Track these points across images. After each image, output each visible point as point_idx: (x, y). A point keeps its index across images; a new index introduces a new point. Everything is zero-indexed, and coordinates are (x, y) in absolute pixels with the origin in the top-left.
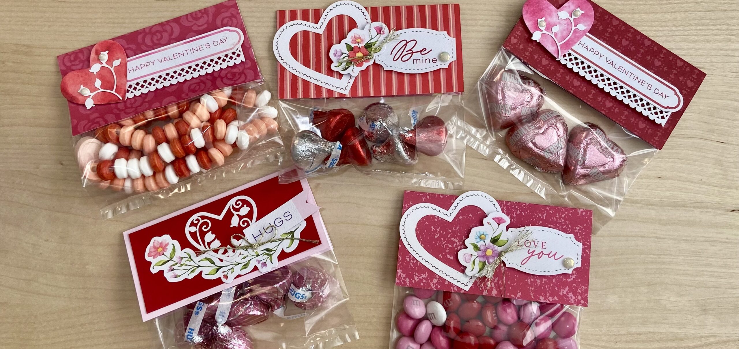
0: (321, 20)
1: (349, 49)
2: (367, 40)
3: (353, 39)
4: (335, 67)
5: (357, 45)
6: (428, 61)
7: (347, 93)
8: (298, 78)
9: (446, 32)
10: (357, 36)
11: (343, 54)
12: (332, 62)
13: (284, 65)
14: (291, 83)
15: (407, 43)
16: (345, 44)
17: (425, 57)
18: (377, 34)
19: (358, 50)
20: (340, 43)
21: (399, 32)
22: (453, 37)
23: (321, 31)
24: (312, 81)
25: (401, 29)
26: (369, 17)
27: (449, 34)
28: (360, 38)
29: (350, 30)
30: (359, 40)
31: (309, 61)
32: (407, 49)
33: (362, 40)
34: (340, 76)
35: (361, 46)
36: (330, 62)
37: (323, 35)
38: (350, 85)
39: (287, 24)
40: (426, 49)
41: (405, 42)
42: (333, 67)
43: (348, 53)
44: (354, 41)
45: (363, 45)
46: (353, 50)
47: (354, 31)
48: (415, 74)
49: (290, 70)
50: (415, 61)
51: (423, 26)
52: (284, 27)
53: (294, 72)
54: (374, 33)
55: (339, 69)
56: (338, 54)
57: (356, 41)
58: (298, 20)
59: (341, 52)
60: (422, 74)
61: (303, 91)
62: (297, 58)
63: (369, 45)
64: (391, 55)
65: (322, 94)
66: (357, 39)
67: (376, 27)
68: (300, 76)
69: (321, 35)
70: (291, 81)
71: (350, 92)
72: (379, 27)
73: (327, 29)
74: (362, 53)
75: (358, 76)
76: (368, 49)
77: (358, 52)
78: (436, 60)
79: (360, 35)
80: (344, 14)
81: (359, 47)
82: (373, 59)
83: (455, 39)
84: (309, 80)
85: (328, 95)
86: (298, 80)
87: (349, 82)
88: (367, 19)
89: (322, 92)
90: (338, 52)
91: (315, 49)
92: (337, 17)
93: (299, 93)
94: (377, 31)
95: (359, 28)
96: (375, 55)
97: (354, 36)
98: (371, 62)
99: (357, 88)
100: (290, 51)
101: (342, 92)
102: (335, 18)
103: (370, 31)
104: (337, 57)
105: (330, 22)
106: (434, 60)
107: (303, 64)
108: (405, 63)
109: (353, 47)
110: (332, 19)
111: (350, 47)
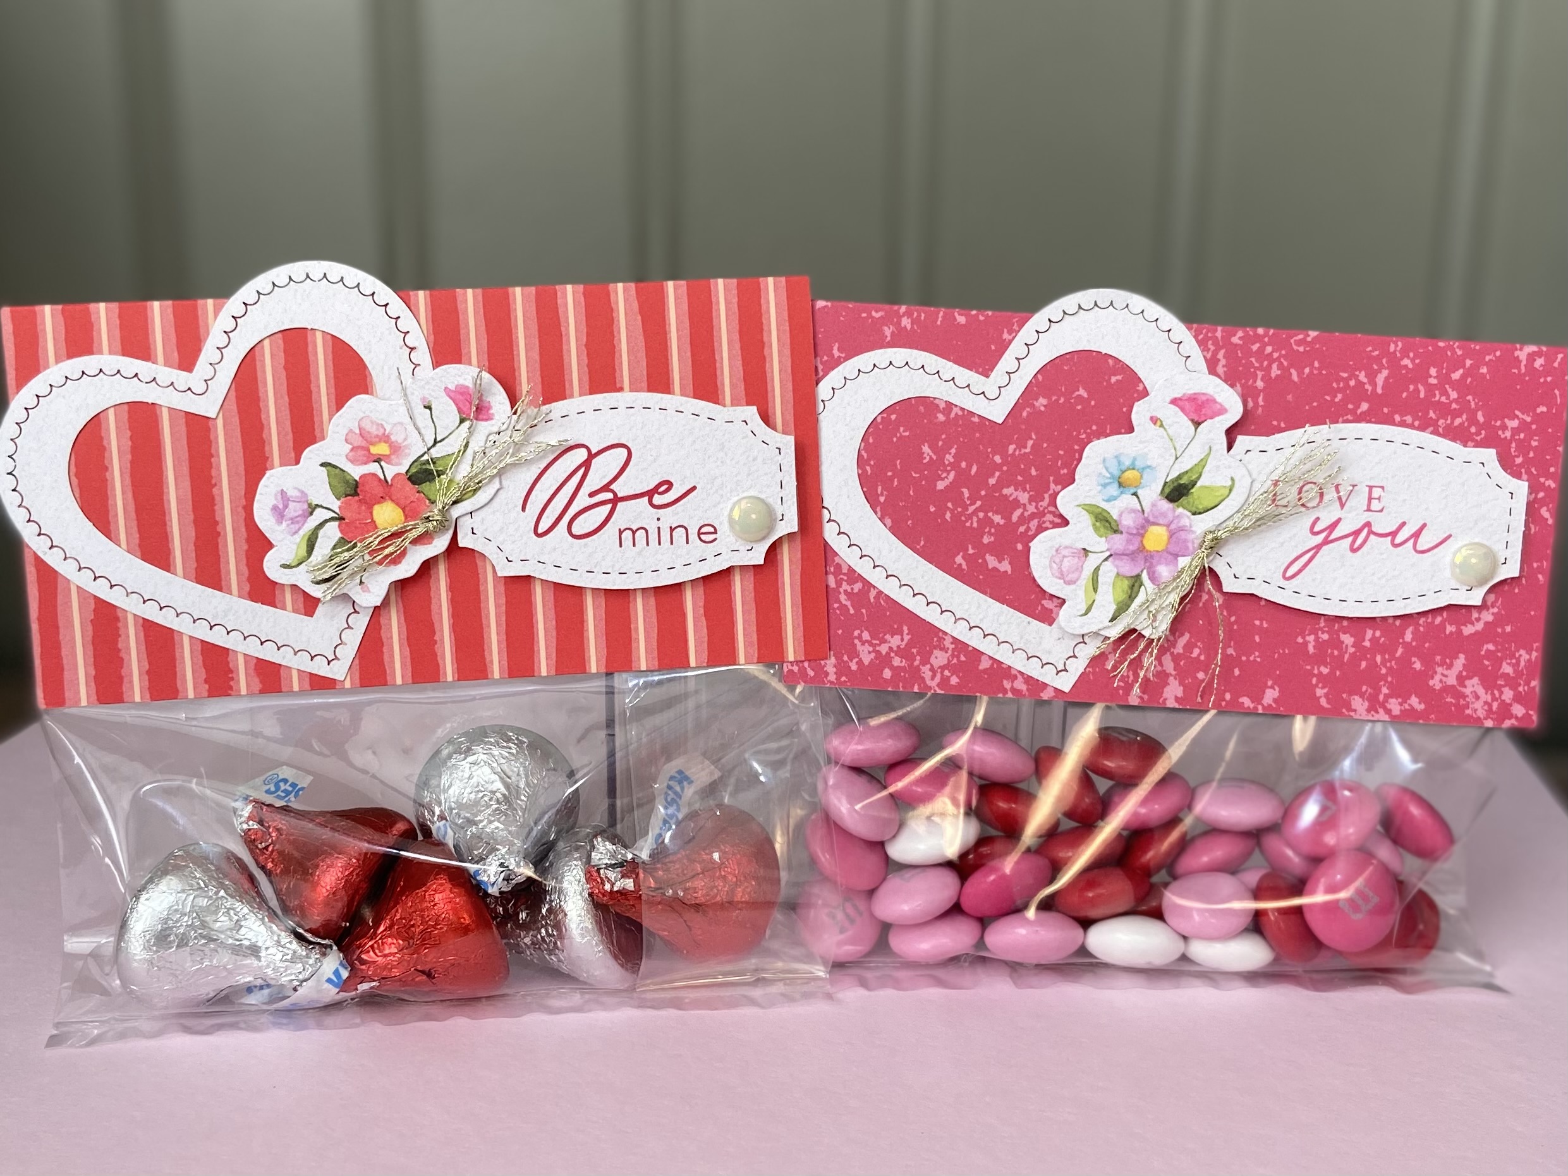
0: (208, 353)
1: (341, 489)
2: (415, 449)
3: (359, 442)
4: (284, 566)
5: (374, 468)
6: (679, 534)
7: (339, 671)
8: (120, 614)
9: (754, 409)
10: (374, 430)
11: (312, 508)
12: (269, 545)
13: (53, 559)
14: (89, 638)
15: (591, 456)
16: (322, 465)
17: (669, 517)
18: (462, 421)
19: (379, 491)
20: (297, 462)
21: (558, 408)
22: (784, 432)
23: (209, 407)
24: (182, 626)
25: (563, 397)
26: (418, 338)
27: (766, 418)
28: (385, 438)
29: (340, 402)
30: (381, 449)
32: (590, 484)
33: (396, 449)
34: (309, 605)
35: (391, 471)
36: (258, 544)
37: (220, 423)
38: (354, 638)
39: (54, 373)
40: (670, 485)
41: (581, 455)
42: (272, 566)
43: (335, 504)
44: (362, 450)
45: (403, 469)
46: (356, 494)
47: (357, 405)
48: (625, 593)
49: (83, 580)
50: (627, 535)
51: (658, 382)
52: (37, 384)
53: (101, 590)
54: (447, 413)
55: (302, 578)
56: (295, 509)
57: (369, 450)
58: (100, 352)
59: (303, 499)
60: (655, 588)
61: (148, 672)
62: (112, 528)
63: (424, 467)
64: (524, 509)
65: (232, 683)
66: (373, 444)
67: (457, 386)
68: (131, 606)
69: (211, 423)
70: (90, 628)
71: (356, 667)
72: (467, 387)
73: (236, 390)
74: (397, 504)
75: (386, 601)
76: (425, 487)
77: (379, 503)
78: (716, 532)
79: (383, 423)
80: (309, 327)
81: (382, 477)
82: (447, 530)
83: (790, 440)
84: (172, 622)
85: (261, 686)
86: (120, 625)
87: (349, 627)
88: (412, 349)
89: (232, 672)
90: (294, 501)
91: (187, 484)
92: (279, 338)
93: (131, 682)
94: (461, 405)
95: (379, 392)
96: (456, 512)
97: (360, 429)
98: (440, 544)
99: (382, 652)
100: (77, 495)
101: (320, 668)
102: (267, 343)
103: (429, 408)
104: (288, 525)
105: (249, 363)
106: (707, 533)
107: (139, 554)
108: (586, 545)
109: (357, 479)
110: (256, 348)
111: (344, 477)
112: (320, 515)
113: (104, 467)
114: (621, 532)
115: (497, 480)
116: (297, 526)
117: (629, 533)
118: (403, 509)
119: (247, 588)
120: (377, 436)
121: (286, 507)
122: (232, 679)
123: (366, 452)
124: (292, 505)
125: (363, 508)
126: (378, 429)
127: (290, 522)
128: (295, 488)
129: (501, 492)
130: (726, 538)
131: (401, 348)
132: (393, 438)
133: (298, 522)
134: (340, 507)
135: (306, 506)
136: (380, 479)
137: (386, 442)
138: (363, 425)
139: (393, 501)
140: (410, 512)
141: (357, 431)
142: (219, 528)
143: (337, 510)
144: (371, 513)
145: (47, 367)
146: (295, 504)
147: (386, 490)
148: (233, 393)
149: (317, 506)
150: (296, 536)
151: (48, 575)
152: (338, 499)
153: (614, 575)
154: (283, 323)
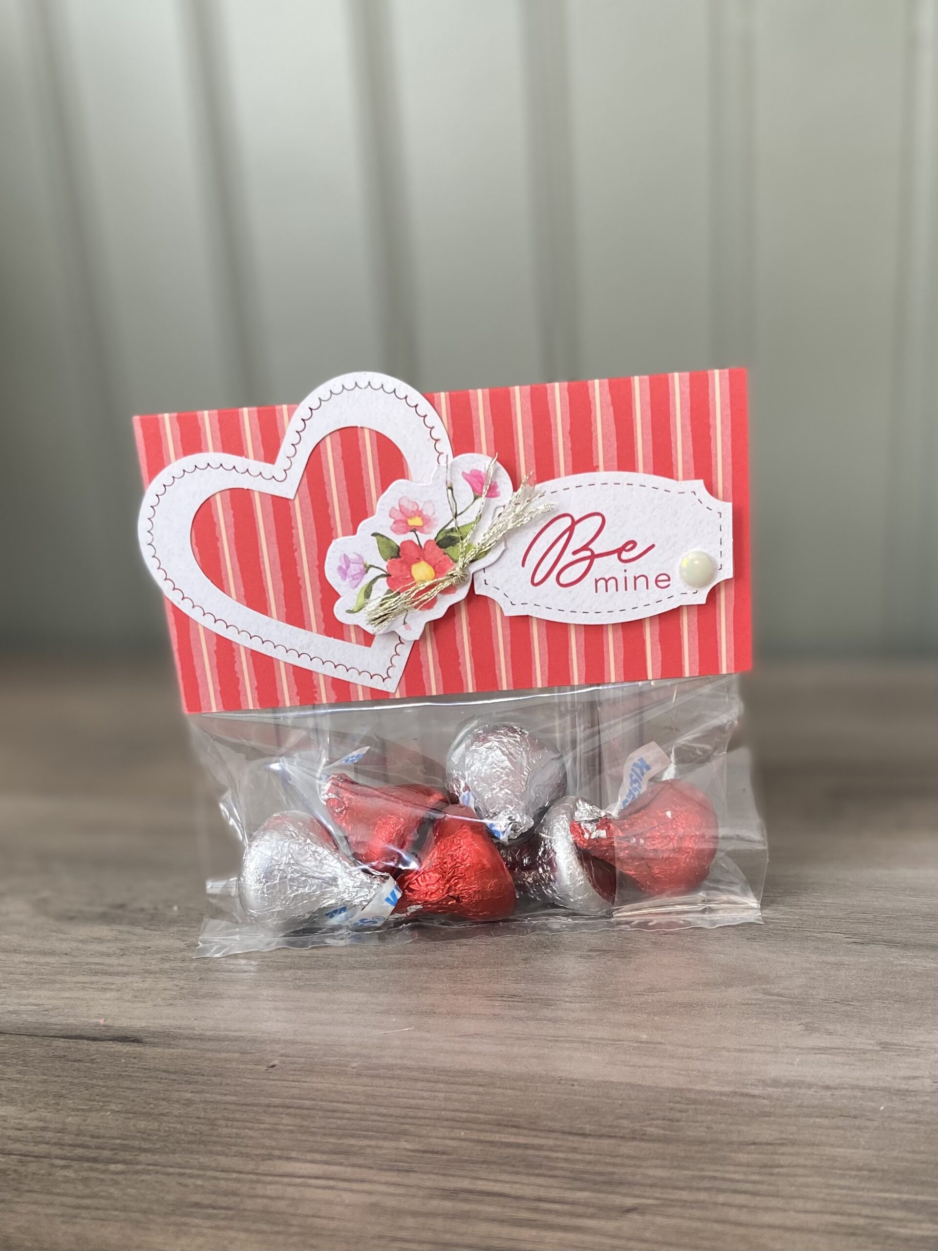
0: (285, 449)
1: (388, 552)
2: (441, 522)
3: (399, 516)
4: (349, 611)
5: (411, 536)
6: (641, 581)
7: (391, 686)
8: (234, 646)
9: (701, 482)
10: (410, 507)
11: (367, 568)
12: (337, 596)
13: (185, 607)
14: (215, 664)
15: (574, 523)
16: (373, 535)
17: (634, 569)
18: (476, 498)
19: (415, 554)
20: (355, 533)
21: (548, 485)
22: (723, 499)
23: (288, 489)
24: (278, 654)
25: (552, 476)
26: (441, 432)
27: (711, 489)
28: (419, 513)
29: (384, 486)
30: (416, 522)
31: (263, 591)
32: (573, 545)
33: (427, 521)
34: (368, 639)
35: (423, 538)
36: (329, 595)
37: (297, 502)
38: (401, 662)
39: (175, 467)
40: (634, 544)
41: (567, 522)
42: (340, 611)
43: (384, 565)
44: (402, 523)
45: (432, 537)
46: (398, 556)
47: (397, 487)
48: (599, 628)
49: (207, 622)
50: (602, 583)
51: (627, 463)
52: (164, 476)
53: (220, 630)
54: (464, 492)
55: (361, 620)
56: (354, 569)
57: (407, 523)
58: (207, 450)
59: (360, 561)
60: (622, 624)
61: (257, 688)
62: (224, 583)
63: (448, 535)
64: (523, 565)
65: (315, 696)
66: (410, 518)
67: (471, 471)
68: (242, 641)
69: (290, 503)
70: (215, 657)
71: (403, 682)
72: (480, 472)
73: (307, 479)
74: (429, 563)
75: (423, 636)
76: (450, 550)
77: (416, 563)
78: (669, 580)
79: (417, 502)
80: (359, 426)
81: (417, 543)
82: (467, 582)
83: (729, 506)
84: (271, 651)
85: (336, 697)
86: (235, 655)
87: (397, 654)
88: (437, 441)
89: (315, 688)
90: (353, 563)
91: (276, 550)
92: (338, 435)
93: (246, 695)
94: (475, 486)
95: (413, 477)
96: (473, 568)
98: (461, 594)
99: (421, 673)
100: (198, 559)
101: (377, 684)
102: (328, 440)
103: (451, 488)
104: (350, 581)
105: (316, 456)
106: (663, 580)
107: (245, 602)
108: (571, 591)
109: (399, 545)
110: (321, 444)
111: (389, 543)
112: (373, 573)
113: (215, 539)
114: (597, 581)
115: (503, 544)
116: (356, 582)
117: (604, 581)
118: (433, 567)
119: (323, 626)
120: (413, 512)
121: (348, 567)
122: (316, 692)
123: (405, 525)
124: (352, 566)
125: (404, 567)
126: (413, 507)
127: (351, 578)
128: (354, 553)
129: (506, 552)
130: (677, 583)
131: (428, 440)
132: (424, 513)
133: (357, 579)
134: (387, 567)
135: (362, 566)
136: (416, 545)
137: (419, 516)
138: (401, 504)
139: (425, 561)
140: (438, 570)
141: (398, 508)
142: (301, 583)
143: (385, 569)
144: (410, 571)
145: (169, 463)
146: (355, 565)
147: (420, 552)
148: (305, 481)
149: (371, 566)
150: (356, 589)
151: (183, 619)
152: (386, 560)
154: (340, 423)
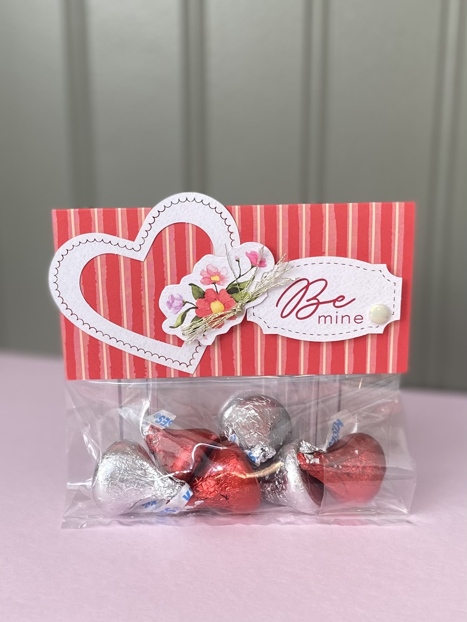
0: (142, 233)
1: (197, 295)
2: (231, 279)
3: (206, 275)
4: (171, 327)
5: (212, 286)
6: (346, 319)
7: (191, 370)
8: (100, 343)
9: (385, 265)
10: (213, 270)
11: (185, 303)
12: (164, 318)
13: (72, 319)
14: (87, 352)
15: (309, 284)
16: (190, 284)
17: (342, 312)
18: (252, 267)
19: (214, 296)
20: (178, 282)
21: (295, 262)
22: (397, 276)
23: (141, 256)
24: (126, 349)
25: (297, 257)
26: (234, 228)
27: (390, 269)
28: (218, 274)
29: (198, 258)
30: (216, 278)
31: (120, 312)
32: (308, 296)
33: (222, 278)
34: (180, 343)
35: (219, 288)
36: (160, 317)
37: (145, 263)
38: (198, 357)
39: (75, 240)
40: (343, 297)
41: (305, 283)
42: (165, 327)
44: (207, 279)
45: (225, 287)
46: (204, 297)
47: (206, 259)
48: (319, 343)
49: (85, 328)
51: (341, 252)
52: (67, 245)
53: (92, 333)
54: (246, 263)
55: (178, 332)
56: (177, 303)
57: (210, 279)
58: (95, 232)
59: (181, 299)
60: (332, 342)
61: (111, 367)
62: (98, 306)
63: (234, 287)
64: (277, 306)
65: (145, 373)
66: (213, 276)
67: (251, 252)
68: (105, 340)
69: (141, 263)
70: (87, 348)
71: (199, 368)
72: (256, 252)
73: (153, 250)
74: (222, 302)
75: (214, 343)
76: (234, 295)
77: (213, 301)
78: (362, 319)
79: (218, 267)
80: (186, 222)
81: (216, 291)
82: (243, 314)
83: (400, 279)
84: (122, 347)
85: (158, 375)
86: (100, 347)
87: (197, 352)
88: (231, 233)
89: (146, 368)
90: (177, 300)
91: (130, 290)
92: (173, 227)
93: (104, 371)
94: (253, 260)
95: (216, 254)
96: (247, 307)
97: (207, 270)
98: (239, 320)
99: (210, 363)
100: (83, 293)
101: (184, 369)
102: (167, 229)
103: (238, 261)
104: (173, 310)
105: (159, 237)
106: (358, 319)
107: (108, 318)
108: (303, 322)
109: (205, 291)
110: (163, 231)
111: (199, 290)
112: (188, 306)
113: (95, 282)
114: (320, 317)
115: (266, 294)
116: (177, 310)
117: (323, 318)
118: (224, 305)
119: (154, 334)
120: (214, 273)
121: (173, 302)
122: (146, 371)
123: (209, 280)
124: (175, 301)
125: (207, 303)
126: (215, 270)
127: (174, 308)
128: (178, 294)
129: (268, 298)
130: (367, 321)
131: (227, 232)
132: (221, 274)
133: (178, 309)
134: (196, 303)
135: (182, 302)
136: (215, 291)
137: (218, 275)
138: (208, 268)
139: (219, 301)
140: (227, 306)
141: (206, 270)
142: (143, 308)
143: (195, 304)
144: (210, 306)
145: (72, 238)
146: (177, 301)
147: (217, 296)
148: (152, 251)
149: (187, 302)
150: (177, 315)
151: (70, 326)
152: (196, 299)
153: (315, 336)
154: (175, 220)
